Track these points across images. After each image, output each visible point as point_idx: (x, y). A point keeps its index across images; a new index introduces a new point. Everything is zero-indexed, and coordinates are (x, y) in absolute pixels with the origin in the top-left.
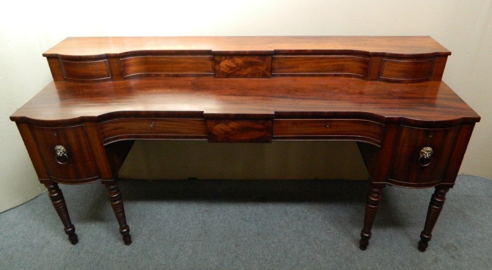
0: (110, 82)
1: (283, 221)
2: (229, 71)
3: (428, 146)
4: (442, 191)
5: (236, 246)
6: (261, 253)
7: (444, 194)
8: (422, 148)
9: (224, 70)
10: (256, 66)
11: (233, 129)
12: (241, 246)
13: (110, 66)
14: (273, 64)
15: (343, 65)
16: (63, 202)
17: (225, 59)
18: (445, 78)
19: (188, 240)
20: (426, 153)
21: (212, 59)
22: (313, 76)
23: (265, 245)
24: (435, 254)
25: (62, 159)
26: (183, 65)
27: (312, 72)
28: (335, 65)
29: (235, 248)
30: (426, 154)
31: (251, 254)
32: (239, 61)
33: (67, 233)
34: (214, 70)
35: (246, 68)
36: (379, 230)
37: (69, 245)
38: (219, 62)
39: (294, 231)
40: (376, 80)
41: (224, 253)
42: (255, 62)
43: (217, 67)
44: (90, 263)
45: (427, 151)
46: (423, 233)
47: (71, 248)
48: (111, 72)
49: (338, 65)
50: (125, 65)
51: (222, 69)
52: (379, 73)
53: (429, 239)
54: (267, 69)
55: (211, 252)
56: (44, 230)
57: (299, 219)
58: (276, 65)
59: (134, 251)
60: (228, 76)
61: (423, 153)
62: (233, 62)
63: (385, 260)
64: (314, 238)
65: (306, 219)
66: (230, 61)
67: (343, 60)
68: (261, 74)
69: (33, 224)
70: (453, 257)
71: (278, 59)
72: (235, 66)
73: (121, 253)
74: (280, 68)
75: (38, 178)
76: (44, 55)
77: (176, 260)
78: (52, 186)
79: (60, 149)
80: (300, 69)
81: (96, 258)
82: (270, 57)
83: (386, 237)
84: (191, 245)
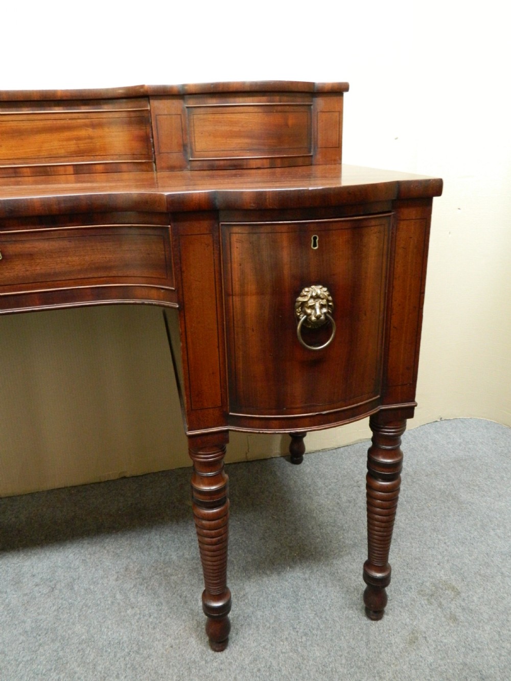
4: (389, 431)
7: (395, 440)
20: (311, 302)
24: (408, 621)
36: (265, 579)
40: (181, 168)
45: (314, 299)
46: (368, 565)
53: (385, 581)
61: (304, 304)
65: (72, 589)
70: (454, 618)
83: (285, 596)
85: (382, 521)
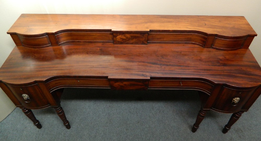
0: (51, 47)
1: (151, 114)
2: (122, 41)
3: (238, 97)
6: (140, 135)
7: (241, 114)
8: (234, 98)
9: (119, 40)
10: (138, 39)
11: (125, 85)
12: (129, 130)
13: (50, 39)
14: (149, 37)
16: (31, 113)
17: (120, 35)
19: (101, 126)
21: (112, 34)
23: (142, 129)
25: (27, 100)
26: (94, 37)
27: (172, 41)
28: (186, 38)
29: (126, 131)
32: (128, 36)
33: (36, 125)
34: (113, 40)
35: (132, 39)
38: (116, 37)
39: (157, 120)
40: (210, 48)
41: (120, 134)
42: (138, 37)
43: (115, 39)
45: (237, 100)
48: (50, 41)
49: (188, 38)
50: (59, 38)
51: (118, 40)
52: (212, 44)
53: (229, 130)
54: (145, 40)
57: (160, 112)
60: (121, 43)
61: (234, 100)
62: (124, 36)
66: (122, 36)
67: (191, 35)
68: (141, 42)
71: (152, 34)
72: (125, 38)
73: (65, 134)
74: (153, 39)
75: (15, 105)
76: (8, 33)
77: (95, 139)
78: (24, 108)
79: (25, 96)
80: (165, 40)
81: (53, 137)
82: (147, 34)
84: (102, 129)
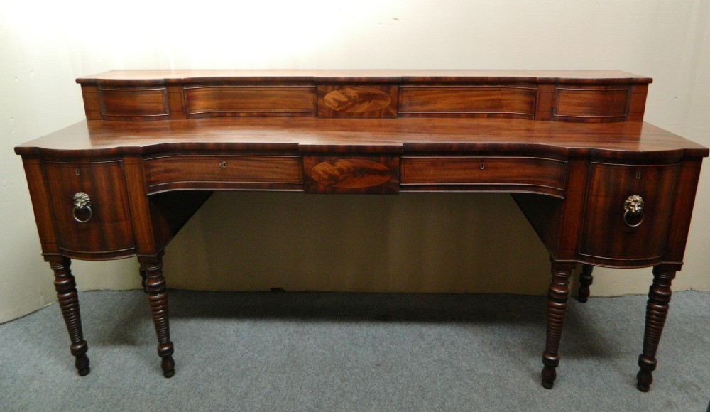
0: (167, 121)
1: (417, 348)
2: (338, 107)
3: (636, 195)
4: (665, 276)
5: (342, 381)
6: (382, 391)
7: (668, 283)
8: (627, 198)
9: (331, 106)
10: (375, 101)
11: (340, 170)
12: (351, 381)
13: (169, 97)
14: (400, 99)
15: (500, 100)
16: (75, 296)
17: (333, 90)
18: (648, 117)
19: (266, 371)
20: (633, 204)
21: (315, 91)
22: (458, 116)
23: (389, 380)
24: (665, 396)
25: (82, 213)
26: (271, 100)
27: (455, 109)
28: (489, 100)
29: (340, 383)
30: (634, 206)
31: (367, 393)
32: (352, 92)
33: (74, 352)
34: (317, 107)
35: (361, 103)
36: (570, 361)
37: (74, 376)
38: (323, 95)
39: (435, 361)
40: (548, 120)
41: (323, 390)
42: (375, 95)
43: (320, 101)
44: (104, 402)
45: (635, 202)
46: (643, 356)
47: (77, 381)
48: (169, 106)
49: (493, 100)
50: (190, 98)
51: (327, 104)
52: (553, 109)
53: (653, 367)
54: (391, 105)
55: (301, 387)
56: (38, 355)
57: (443, 344)
58: (405, 101)
59: (176, 386)
60: (336, 114)
61: (629, 204)
62: (343, 94)
63: (585, 403)
64: (468, 371)
66: (338, 93)
67: (499, 92)
68: (383, 112)
69: (22, 347)
70: (696, 400)
71: (407, 91)
72: (346, 100)
73: (155, 388)
74: (411, 104)
75: (41, 252)
76: (78, 81)
77: (245, 399)
78: (60, 267)
79: (82, 198)
80: (439, 106)
81: (116, 395)
82: (396, 87)
83: (583, 371)
84: (270, 379)
85: (655, 329)
